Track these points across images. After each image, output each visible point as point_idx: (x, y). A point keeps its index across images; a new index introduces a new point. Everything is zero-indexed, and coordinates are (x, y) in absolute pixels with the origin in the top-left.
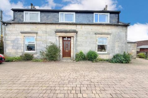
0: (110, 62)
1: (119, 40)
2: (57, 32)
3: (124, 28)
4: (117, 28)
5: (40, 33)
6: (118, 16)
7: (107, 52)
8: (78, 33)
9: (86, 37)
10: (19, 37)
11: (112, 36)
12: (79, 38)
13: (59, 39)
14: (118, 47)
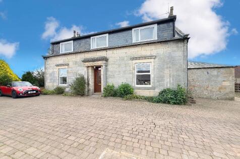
0: (149, 101)
1: (171, 66)
2: (85, 61)
3: (180, 45)
4: (167, 46)
5: (71, 64)
6: (172, 26)
7: (150, 86)
8: (109, 61)
9: (119, 65)
10: (55, 70)
11: (157, 59)
12: (109, 67)
13: (88, 70)
14: (170, 77)
